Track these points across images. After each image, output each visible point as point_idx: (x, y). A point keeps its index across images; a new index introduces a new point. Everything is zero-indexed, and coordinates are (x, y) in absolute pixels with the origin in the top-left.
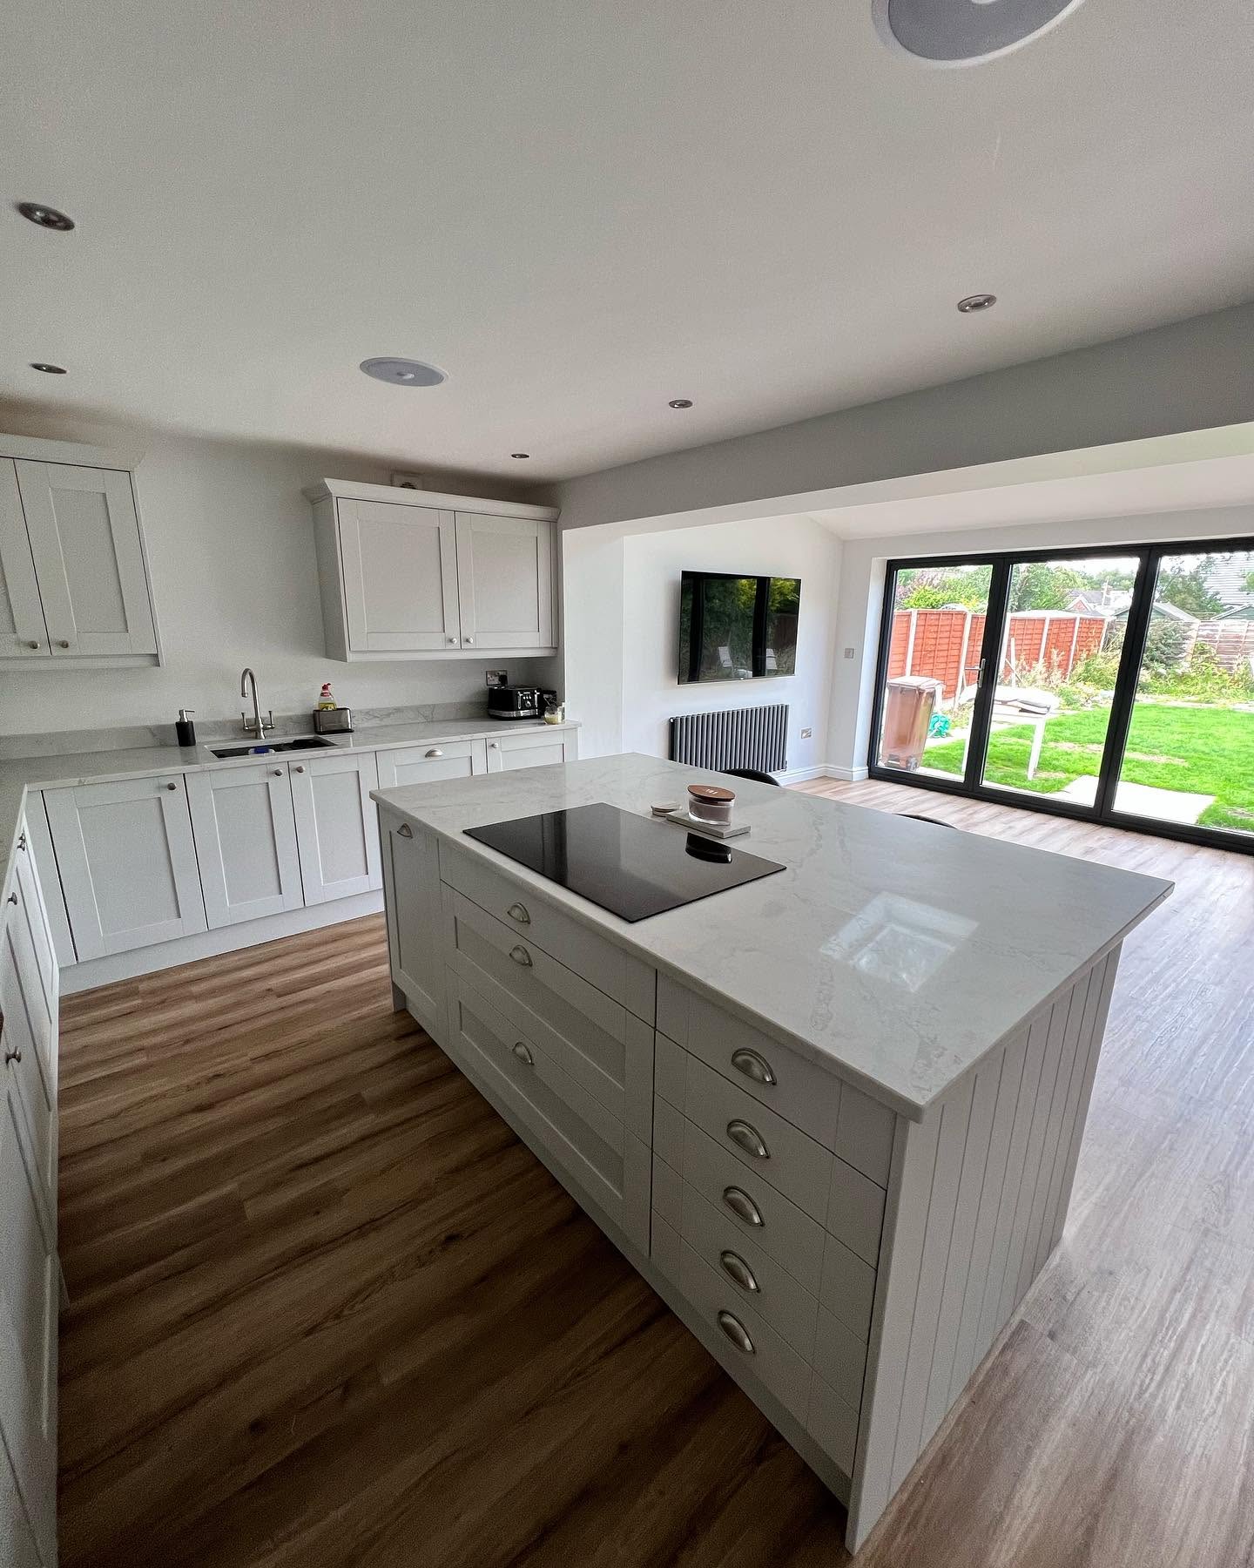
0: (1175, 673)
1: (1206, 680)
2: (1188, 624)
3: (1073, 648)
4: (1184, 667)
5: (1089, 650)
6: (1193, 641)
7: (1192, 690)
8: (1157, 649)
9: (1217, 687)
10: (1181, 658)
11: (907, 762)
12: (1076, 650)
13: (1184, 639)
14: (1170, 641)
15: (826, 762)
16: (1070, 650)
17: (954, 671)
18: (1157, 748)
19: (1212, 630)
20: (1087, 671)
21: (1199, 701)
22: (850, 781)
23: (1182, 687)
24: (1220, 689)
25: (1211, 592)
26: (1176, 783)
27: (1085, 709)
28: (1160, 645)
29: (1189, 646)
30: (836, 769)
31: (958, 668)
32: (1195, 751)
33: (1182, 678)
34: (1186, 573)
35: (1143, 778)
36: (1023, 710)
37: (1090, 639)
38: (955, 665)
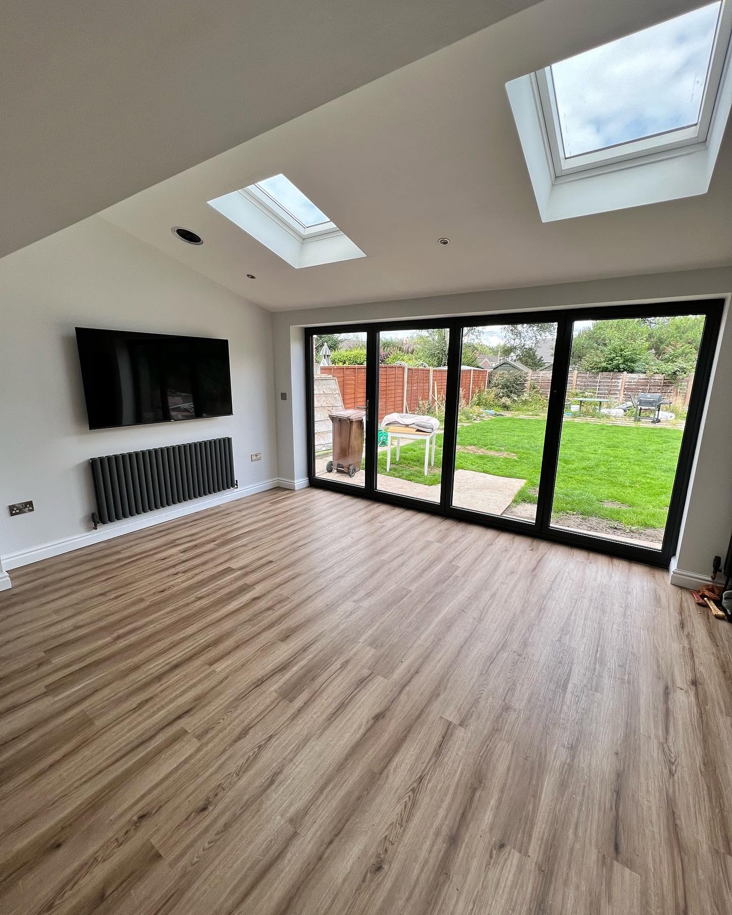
0: (521, 399)
1: (536, 403)
2: (527, 373)
3: (471, 387)
4: (525, 396)
5: (480, 388)
6: (529, 382)
7: (530, 408)
8: (513, 386)
9: (541, 407)
10: (524, 391)
11: (349, 468)
12: (472, 388)
13: (525, 381)
14: (519, 382)
15: (278, 476)
16: (470, 388)
17: (400, 402)
18: (503, 447)
19: (537, 376)
20: (479, 399)
21: (532, 415)
22: (293, 490)
23: (525, 407)
24: (543, 408)
25: (538, 358)
26: (507, 472)
27: (475, 422)
28: (514, 385)
29: (527, 385)
30: (284, 482)
31: (403, 400)
32: (522, 448)
33: (525, 402)
34: (527, 347)
35: (490, 470)
36: (418, 430)
37: (480, 382)
38: (401, 398)
